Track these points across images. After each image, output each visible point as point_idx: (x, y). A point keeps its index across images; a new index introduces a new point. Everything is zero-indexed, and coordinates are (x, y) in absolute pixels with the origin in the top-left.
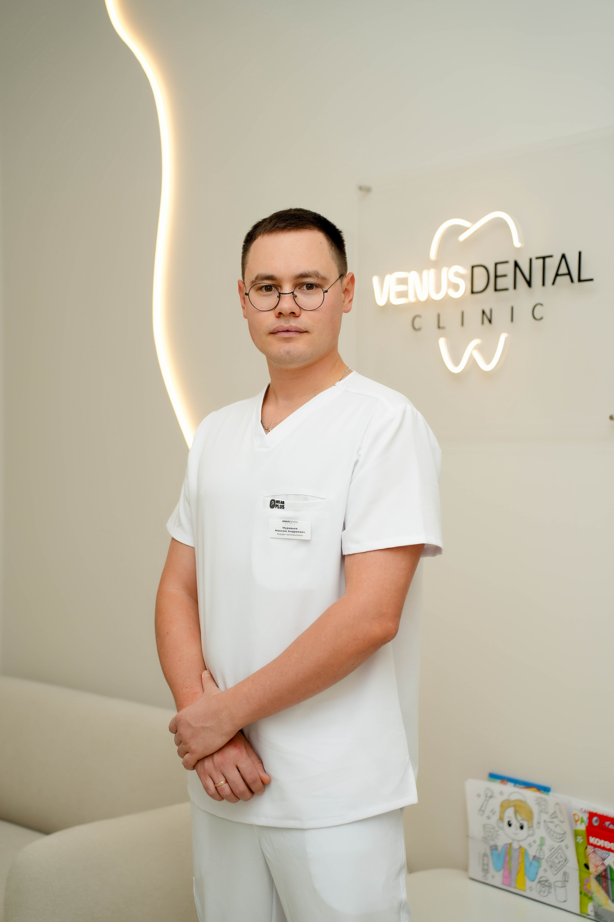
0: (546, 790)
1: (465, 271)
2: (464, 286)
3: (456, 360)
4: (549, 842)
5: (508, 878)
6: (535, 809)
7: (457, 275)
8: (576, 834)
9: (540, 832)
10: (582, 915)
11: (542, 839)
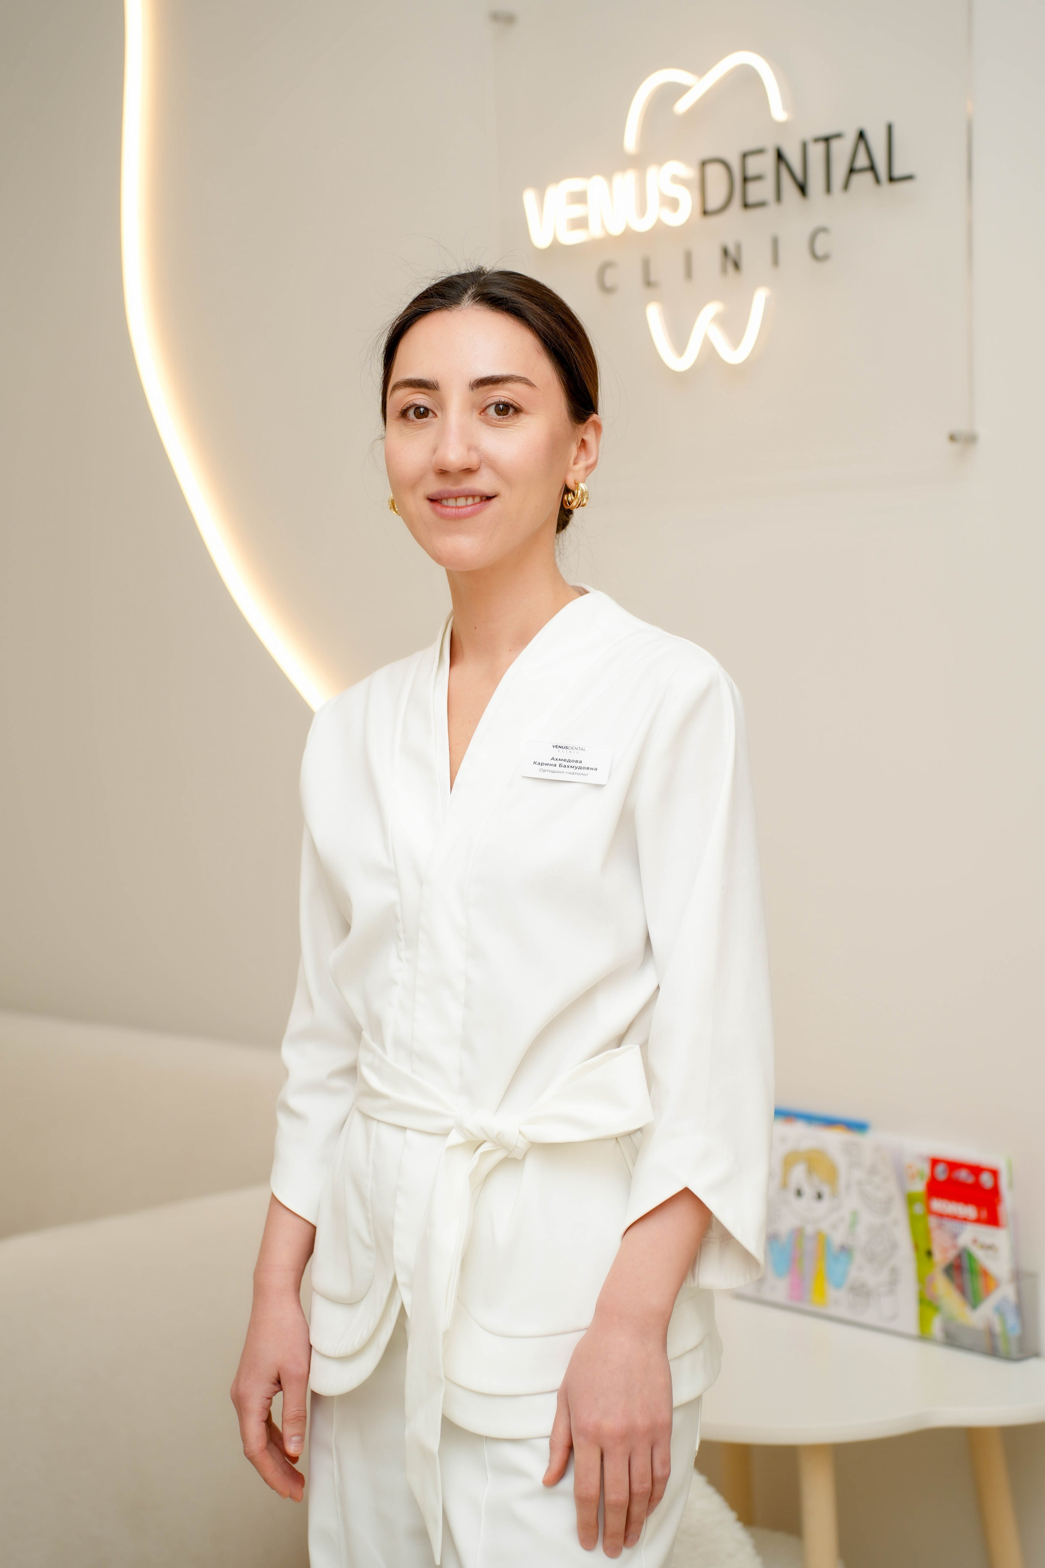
0: (858, 1127)
1: (689, 172)
2: (688, 202)
3: (680, 345)
4: (867, 1218)
5: (798, 1289)
6: (841, 1161)
7: (676, 179)
8: (910, 1200)
9: (851, 1202)
10: (923, 1337)
11: (855, 1215)
